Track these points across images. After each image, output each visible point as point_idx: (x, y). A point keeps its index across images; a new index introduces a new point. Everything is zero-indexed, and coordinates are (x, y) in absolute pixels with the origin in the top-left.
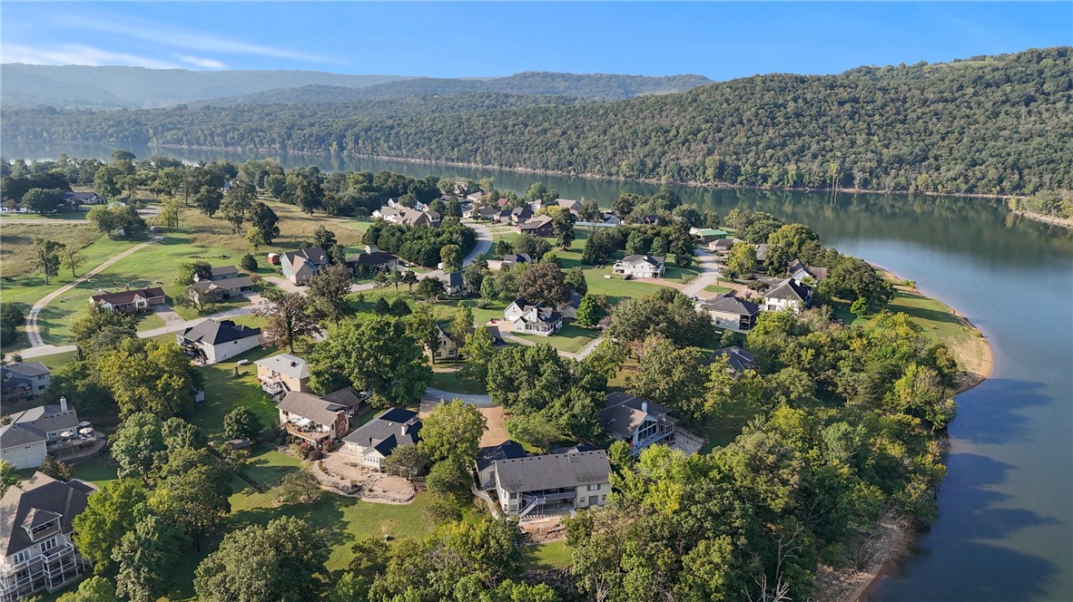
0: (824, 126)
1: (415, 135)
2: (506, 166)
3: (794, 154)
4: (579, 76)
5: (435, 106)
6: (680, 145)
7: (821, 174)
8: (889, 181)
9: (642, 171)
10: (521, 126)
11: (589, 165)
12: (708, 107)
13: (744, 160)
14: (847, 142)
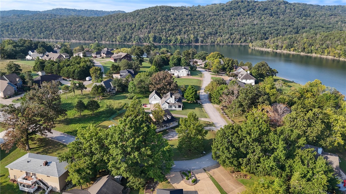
0: (184, 23)
1: (21, 28)
2: (67, 40)
3: (178, 32)
4: (79, 10)
5: (24, 19)
6: (138, 30)
7: (188, 39)
8: (209, 41)
9: (125, 40)
10: (70, 24)
11: (103, 38)
12: (144, 16)
13: (162, 35)
14: (193, 28)
